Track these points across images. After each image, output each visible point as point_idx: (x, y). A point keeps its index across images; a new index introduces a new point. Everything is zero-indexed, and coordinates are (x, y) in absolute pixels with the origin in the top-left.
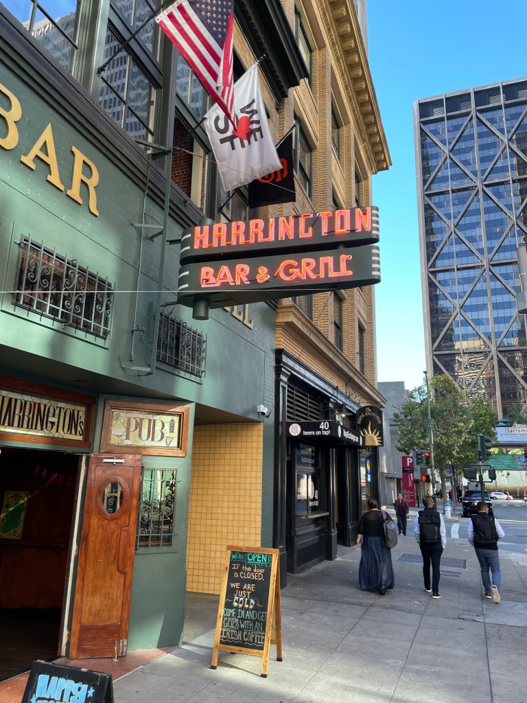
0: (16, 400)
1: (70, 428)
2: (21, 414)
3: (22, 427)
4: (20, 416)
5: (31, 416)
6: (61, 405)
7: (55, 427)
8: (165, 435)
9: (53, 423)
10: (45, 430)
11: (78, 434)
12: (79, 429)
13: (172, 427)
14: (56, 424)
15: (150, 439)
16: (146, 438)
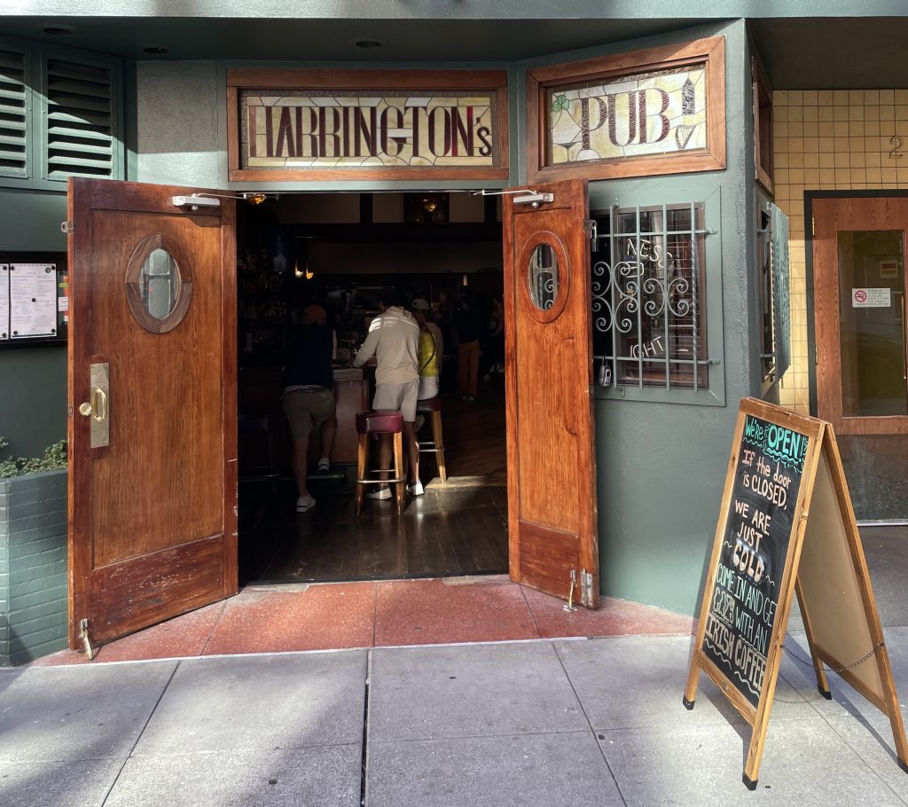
0: (299, 110)
1: (450, 144)
2: (317, 132)
3: (323, 154)
4: (314, 138)
5: (340, 133)
6: (414, 102)
7: (408, 148)
8: (673, 124)
9: (401, 141)
10: (383, 156)
11: (476, 152)
12: (477, 143)
13: (689, 100)
14: (410, 141)
15: (637, 139)
16: (628, 138)
